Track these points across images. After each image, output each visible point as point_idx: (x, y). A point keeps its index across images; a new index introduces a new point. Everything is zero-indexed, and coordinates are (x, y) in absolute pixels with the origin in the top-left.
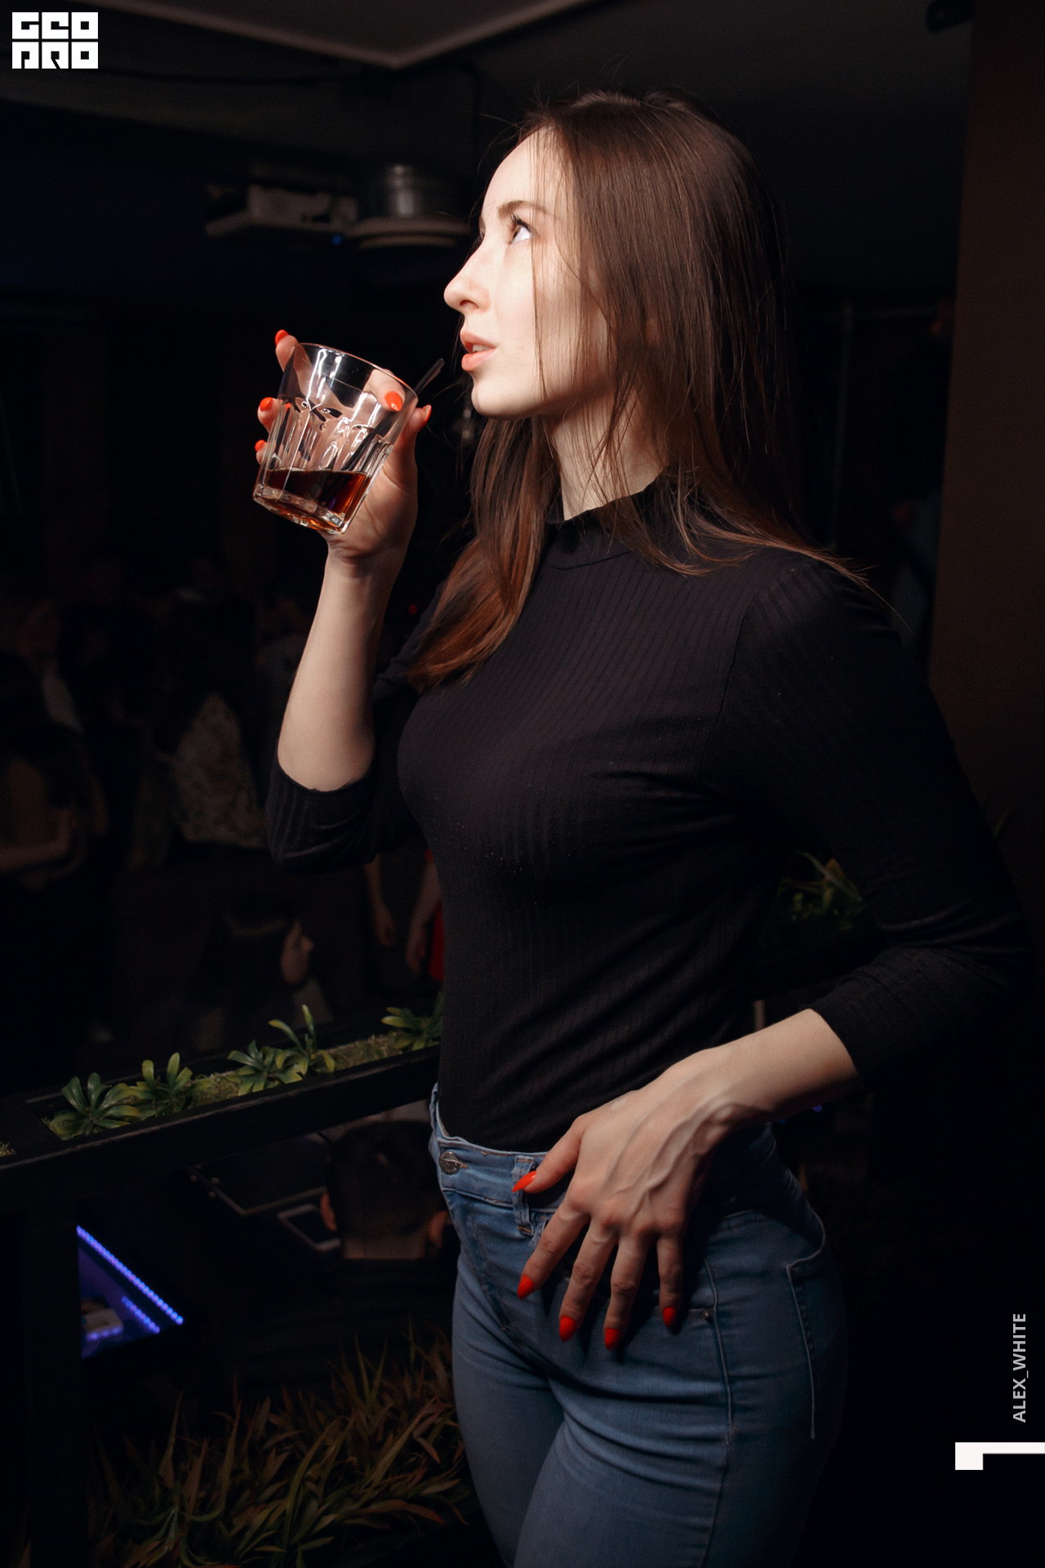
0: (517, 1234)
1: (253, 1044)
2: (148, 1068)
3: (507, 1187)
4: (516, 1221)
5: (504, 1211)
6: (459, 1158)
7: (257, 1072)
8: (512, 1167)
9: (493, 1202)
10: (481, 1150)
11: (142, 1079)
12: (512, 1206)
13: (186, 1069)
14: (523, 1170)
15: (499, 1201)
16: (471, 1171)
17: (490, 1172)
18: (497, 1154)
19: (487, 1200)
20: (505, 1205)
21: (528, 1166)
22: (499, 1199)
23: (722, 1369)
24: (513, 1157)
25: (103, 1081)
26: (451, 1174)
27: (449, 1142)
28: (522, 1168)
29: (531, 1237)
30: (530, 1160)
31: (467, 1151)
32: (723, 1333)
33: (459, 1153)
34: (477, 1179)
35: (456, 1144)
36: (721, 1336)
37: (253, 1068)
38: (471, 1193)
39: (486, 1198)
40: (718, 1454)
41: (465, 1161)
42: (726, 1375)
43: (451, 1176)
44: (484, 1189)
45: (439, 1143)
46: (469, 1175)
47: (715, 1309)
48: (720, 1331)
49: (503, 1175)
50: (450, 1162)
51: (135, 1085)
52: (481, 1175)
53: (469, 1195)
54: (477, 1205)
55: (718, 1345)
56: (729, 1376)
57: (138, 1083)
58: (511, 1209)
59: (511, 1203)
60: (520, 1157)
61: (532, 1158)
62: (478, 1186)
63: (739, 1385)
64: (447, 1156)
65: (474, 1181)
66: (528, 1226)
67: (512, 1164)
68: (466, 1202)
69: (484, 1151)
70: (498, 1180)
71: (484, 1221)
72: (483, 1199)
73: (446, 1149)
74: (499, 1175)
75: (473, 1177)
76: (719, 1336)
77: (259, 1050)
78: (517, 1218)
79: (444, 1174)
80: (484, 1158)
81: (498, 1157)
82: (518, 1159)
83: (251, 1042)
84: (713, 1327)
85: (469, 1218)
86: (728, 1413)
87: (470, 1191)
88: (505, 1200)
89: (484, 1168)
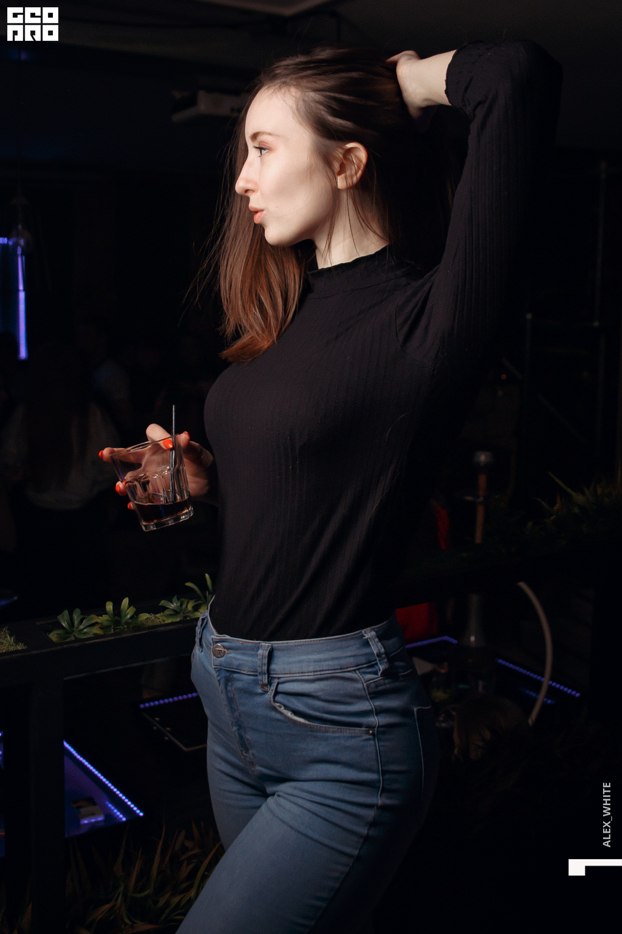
0: (260, 691)
1: (176, 597)
2: (109, 606)
3: (254, 662)
4: (259, 682)
5: (252, 677)
6: (224, 647)
7: (176, 613)
8: (258, 651)
9: (245, 672)
10: (239, 641)
11: (106, 613)
12: (257, 674)
13: (132, 607)
14: (265, 652)
15: (249, 671)
16: (232, 655)
17: (244, 654)
18: (249, 642)
19: (241, 672)
20: (253, 673)
21: (267, 649)
22: (249, 670)
23: (379, 765)
24: (258, 645)
25: (82, 614)
26: (219, 658)
27: (219, 638)
28: (264, 650)
29: (268, 692)
30: (269, 646)
31: (231, 642)
32: (380, 744)
33: (225, 644)
34: (236, 659)
35: (224, 639)
36: (379, 746)
37: (174, 610)
38: (232, 668)
39: (241, 670)
40: (370, 814)
41: (228, 649)
42: (380, 769)
43: (220, 659)
44: (239, 665)
45: (213, 639)
46: (231, 657)
47: (376, 729)
48: (378, 743)
49: (252, 655)
50: (219, 650)
51: (102, 616)
52: (239, 657)
53: (230, 669)
54: (235, 675)
55: (377, 751)
56: (382, 770)
57: (103, 616)
58: (257, 676)
59: (257, 672)
60: (263, 644)
61: (270, 645)
62: (236, 663)
63: (387, 776)
64: (218, 646)
65: (234, 660)
66: (266, 685)
67: (258, 648)
68: (228, 674)
69: (242, 641)
70: (250, 659)
71: (239, 685)
72: (239, 671)
73: (217, 642)
74: (250, 655)
75: (234, 658)
76: (377, 745)
77: (178, 600)
78: (260, 680)
79: (215, 657)
80: (241, 645)
81: (250, 644)
82: (261, 645)
83: (174, 596)
84: (374, 740)
85: (230, 684)
86: (378, 791)
87: (231, 667)
88: (253, 670)
89: (241, 652)
